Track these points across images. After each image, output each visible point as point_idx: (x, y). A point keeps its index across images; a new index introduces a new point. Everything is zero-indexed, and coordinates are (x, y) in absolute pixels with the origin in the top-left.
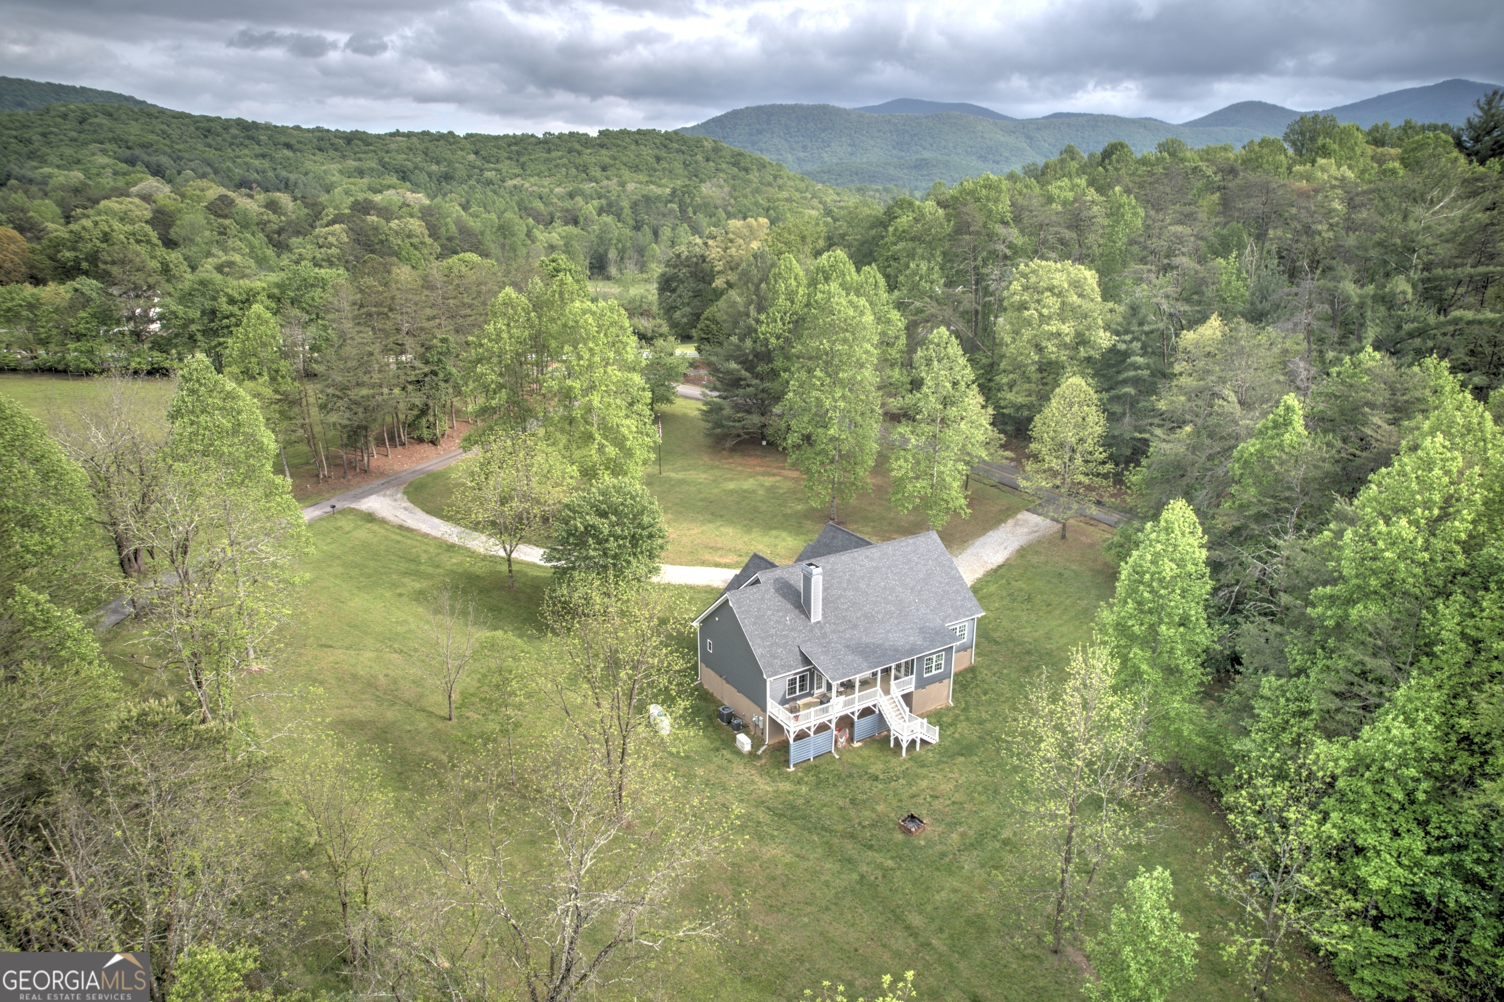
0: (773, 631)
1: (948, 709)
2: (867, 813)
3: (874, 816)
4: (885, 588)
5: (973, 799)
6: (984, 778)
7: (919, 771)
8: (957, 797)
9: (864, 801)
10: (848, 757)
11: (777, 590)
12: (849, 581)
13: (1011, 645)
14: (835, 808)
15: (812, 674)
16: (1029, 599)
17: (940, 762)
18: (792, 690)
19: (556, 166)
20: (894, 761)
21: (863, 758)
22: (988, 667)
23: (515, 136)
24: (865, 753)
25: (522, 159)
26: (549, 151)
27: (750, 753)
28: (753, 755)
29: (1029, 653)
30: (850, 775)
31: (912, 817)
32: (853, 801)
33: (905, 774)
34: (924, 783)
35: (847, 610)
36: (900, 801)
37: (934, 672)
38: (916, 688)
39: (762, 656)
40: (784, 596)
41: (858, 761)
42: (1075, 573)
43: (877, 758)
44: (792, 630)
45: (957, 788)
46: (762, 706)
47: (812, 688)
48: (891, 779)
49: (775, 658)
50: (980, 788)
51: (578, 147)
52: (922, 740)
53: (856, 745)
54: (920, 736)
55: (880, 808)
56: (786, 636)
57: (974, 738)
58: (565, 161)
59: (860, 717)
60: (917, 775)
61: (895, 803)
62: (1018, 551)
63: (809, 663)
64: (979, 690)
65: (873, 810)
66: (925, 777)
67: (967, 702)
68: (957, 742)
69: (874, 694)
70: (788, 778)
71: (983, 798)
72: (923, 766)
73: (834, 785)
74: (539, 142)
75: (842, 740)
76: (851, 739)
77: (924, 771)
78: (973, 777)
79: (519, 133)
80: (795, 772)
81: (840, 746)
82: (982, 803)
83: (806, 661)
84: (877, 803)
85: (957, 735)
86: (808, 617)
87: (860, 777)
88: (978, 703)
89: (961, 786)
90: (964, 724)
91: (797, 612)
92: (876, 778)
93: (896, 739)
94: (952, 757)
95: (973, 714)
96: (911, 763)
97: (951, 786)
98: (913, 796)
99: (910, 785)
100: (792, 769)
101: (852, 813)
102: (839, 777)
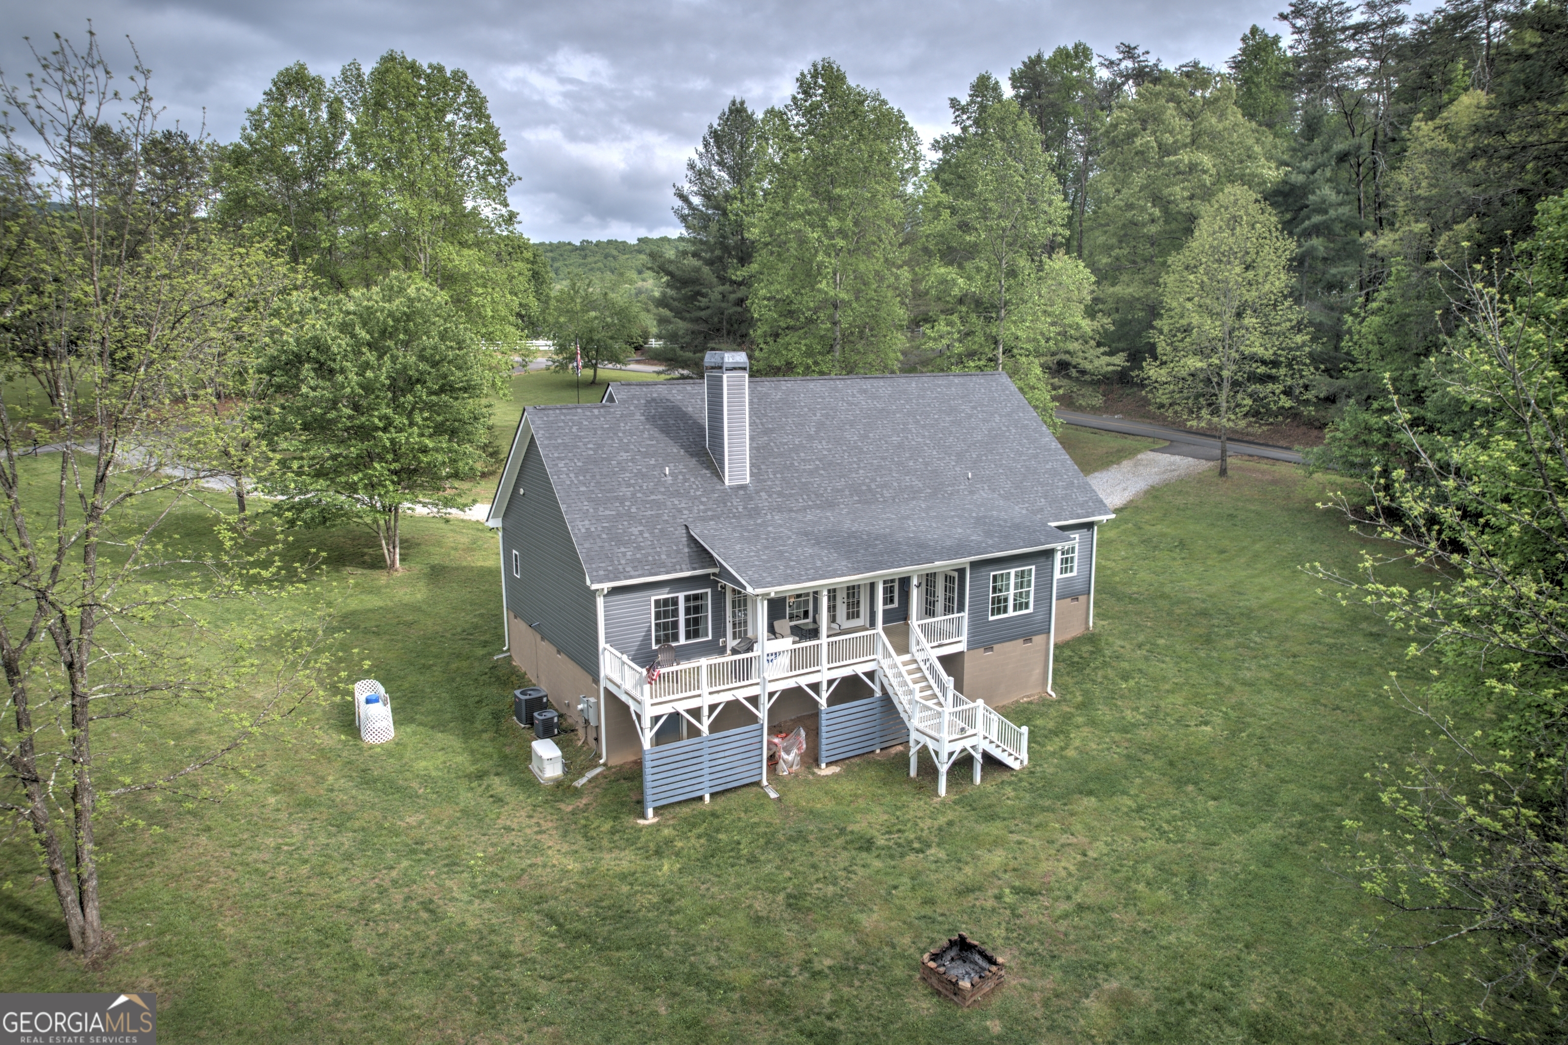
0: (626, 491)
1: (1046, 703)
2: (830, 935)
3: (851, 943)
4: (900, 446)
5: (1132, 899)
6: (1153, 845)
7: (982, 828)
8: (1089, 893)
9: (827, 902)
10: (799, 796)
11: (651, 419)
12: (820, 426)
13: (1162, 603)
14: (741, 919)
15: (719, 597)
16: (1182, 544)
17: (1033, 809)
18: (667, 632)
19: (591, 270)
20: (916, 806)
21: (838, 799)
22: (1125, 635)
23: (551, 244)
24: (847, 787)
25: (556, 265)
26: (585, 257)
27: (558, 784)
28: (562, 788)
29: (1204, 614)
30: (800, 837)
31: (962, 947)
32: (795, 902)
33: (944, 834)
34: (996, 858)
35: (811, 473)
36: (929, 902)
37: (1011, 613)
38: (972, 645)
39: (589, 535)
40: (666, 430)
41: (825, 805)
42: (1257, 513)
43: (875, 798)
44: (677, 494)
45: (1087, 869)
46: (590, 665)
47: (720, 631)
48: (906, 848)
49: (620, 542)
50: (1148, 870)
51: (615, 253)
52: (987, 756)
53: (825, 771)
54: (984, 745)
55: (869, 921)
56: (658, 504)
57: (1115, 757)
58: (600, 265)
59: (831, 701)
60: (975, 838)
61: (913, 907)
62: (1147, 492)
63: (712, 561)
64: (1110, 672)
65: (851, 926)
66: (997, 842)
67: (1086, 693)
68: (1074, 766)
69: (870, 645)
70: (631, 842)
71: (1163, 895)
72: (992, 817)
73: (752, 860)
74: (576, 249)
75: (790, 758)
76: (812, 758)
77: (995, 829)
78: (1125, 843)
79: (555, 241)
80: (657, 827)
81: (783, 770)
82: (1162, 909)
83: (702, 555)
84: (864, 907)
85: (1071, 753)
86: (717, 472)
87: (825, 841)
88: (1112, 696)
89: (1097, 864)
90: (1086, 731)
91: (693, 462)
92: (867, 845)
93: (924, 752)
94: (1066, 796)
95: (1104, 713)
96: (960, 811)
97: (1069, 863)
98: (965, 891)
99: (957, 860)
100: (651, 818)
101: (789, 933)
102: (770, 842)
